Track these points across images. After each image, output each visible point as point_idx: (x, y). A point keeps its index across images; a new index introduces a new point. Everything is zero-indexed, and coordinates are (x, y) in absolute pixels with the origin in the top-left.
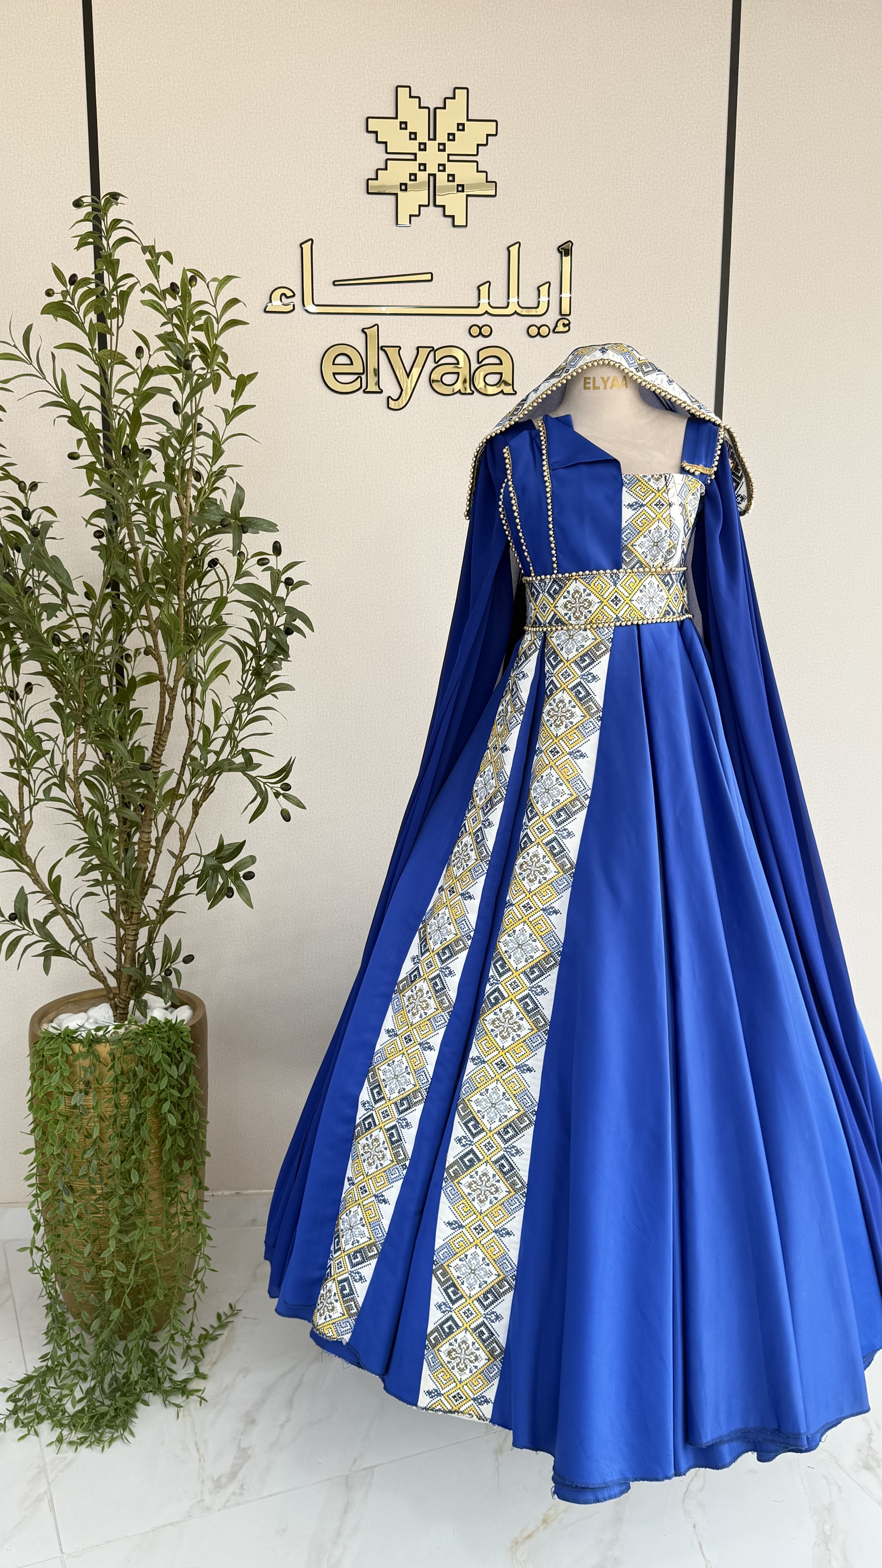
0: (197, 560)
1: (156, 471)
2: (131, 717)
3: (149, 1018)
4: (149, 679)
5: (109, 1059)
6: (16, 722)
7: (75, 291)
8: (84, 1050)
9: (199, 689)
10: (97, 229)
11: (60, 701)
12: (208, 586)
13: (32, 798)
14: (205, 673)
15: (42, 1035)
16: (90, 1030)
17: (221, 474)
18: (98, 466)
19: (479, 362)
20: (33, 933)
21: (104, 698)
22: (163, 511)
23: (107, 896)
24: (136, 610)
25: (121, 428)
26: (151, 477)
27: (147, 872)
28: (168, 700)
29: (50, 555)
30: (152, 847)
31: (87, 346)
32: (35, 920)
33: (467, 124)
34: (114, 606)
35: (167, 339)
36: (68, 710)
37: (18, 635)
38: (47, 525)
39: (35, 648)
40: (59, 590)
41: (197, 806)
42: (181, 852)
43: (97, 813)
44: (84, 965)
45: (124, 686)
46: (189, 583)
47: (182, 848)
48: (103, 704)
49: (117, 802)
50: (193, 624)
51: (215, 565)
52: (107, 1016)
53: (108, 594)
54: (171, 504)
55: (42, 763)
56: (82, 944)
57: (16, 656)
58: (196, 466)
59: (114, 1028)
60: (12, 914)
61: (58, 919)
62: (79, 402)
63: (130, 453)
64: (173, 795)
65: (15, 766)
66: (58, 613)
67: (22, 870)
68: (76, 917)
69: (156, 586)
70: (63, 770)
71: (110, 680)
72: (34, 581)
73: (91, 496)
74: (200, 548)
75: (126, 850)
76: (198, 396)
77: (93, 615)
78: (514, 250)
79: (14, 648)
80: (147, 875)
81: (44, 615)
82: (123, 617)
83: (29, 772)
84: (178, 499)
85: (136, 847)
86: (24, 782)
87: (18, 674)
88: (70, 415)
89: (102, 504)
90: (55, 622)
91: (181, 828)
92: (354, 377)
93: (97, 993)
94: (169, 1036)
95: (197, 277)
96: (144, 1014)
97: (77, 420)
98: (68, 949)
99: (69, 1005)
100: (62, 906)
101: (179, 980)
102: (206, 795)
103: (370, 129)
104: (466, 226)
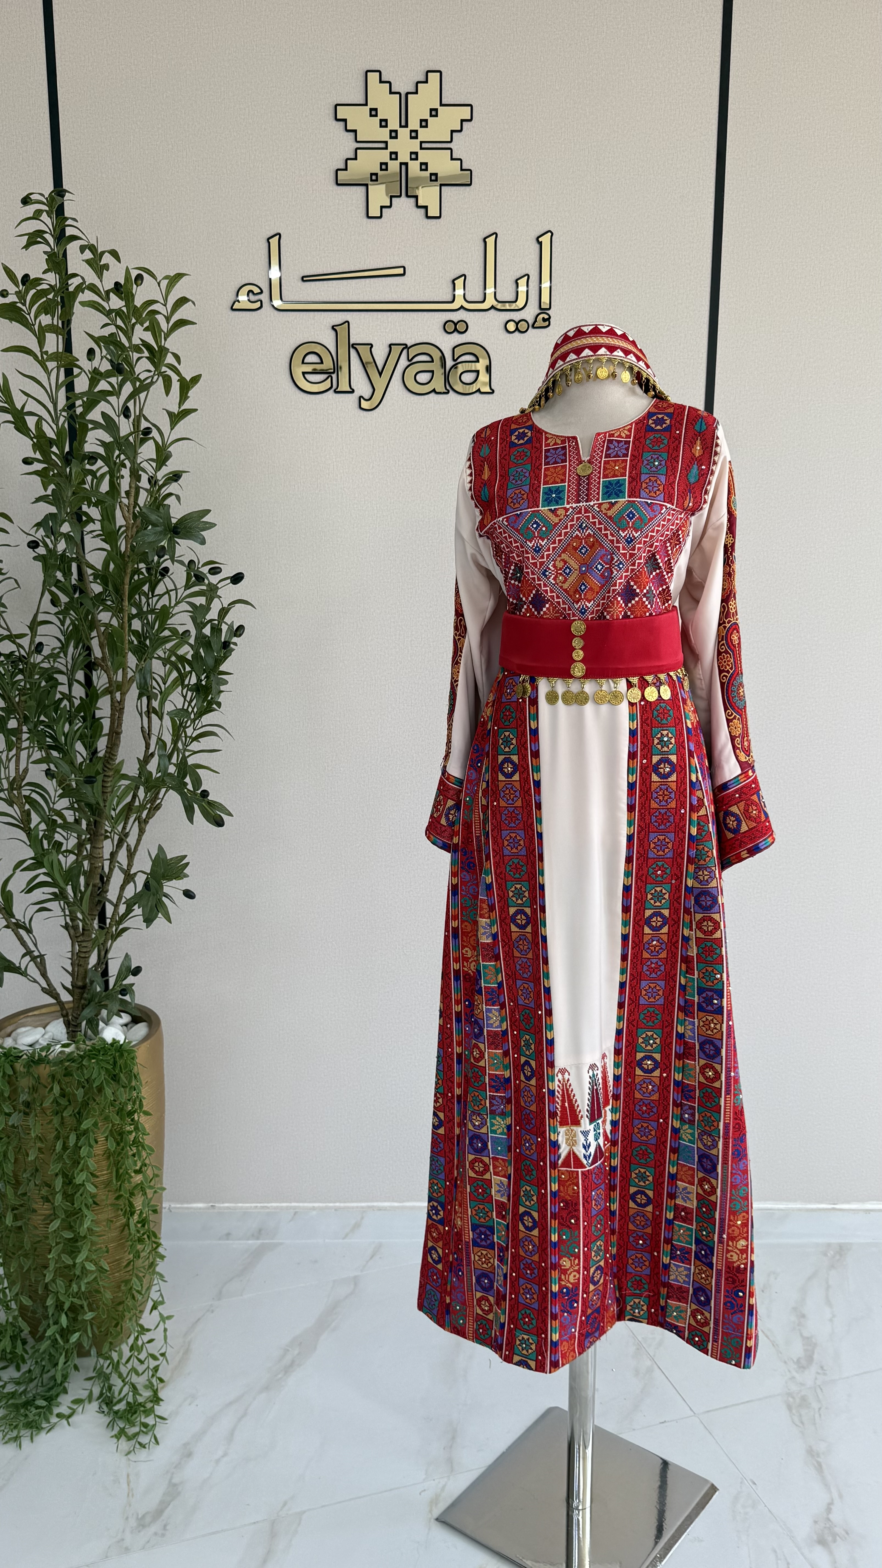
3: (98, 1039)
5: (49, 1081)
7: (27, 292)
8: (24, 1070)
12: (161, 596)
14: (165, 684)
16: (36, 1049)
17: (172, 479)
19: (454, 360)
23: (63, 910)
28: (116, 713)
30: (107, 862)
31: (36, 348)
33: (441, 110)
41: (143, 825)
42: (129, 869)
44: (35, 981)
52: (59, 1034)
56: (33, 959)
59: (63, 1047)
62: (23, 408)
64: (128, 809)
68: (29, 931)
78: (491, 241)
88: (13, 421)
89: (46, 512)
92: (324, 377)
93: (53, 1009)
94: (114, 1058)
95: (145, 275)
96: (96, 1032)
97: (20, 426)
98: (18, 965)
99: (29, 1019)
100: (14, 921)
101: (133, 998)
102: (152, 812)
103: (338, 117)
104: (439, 217)
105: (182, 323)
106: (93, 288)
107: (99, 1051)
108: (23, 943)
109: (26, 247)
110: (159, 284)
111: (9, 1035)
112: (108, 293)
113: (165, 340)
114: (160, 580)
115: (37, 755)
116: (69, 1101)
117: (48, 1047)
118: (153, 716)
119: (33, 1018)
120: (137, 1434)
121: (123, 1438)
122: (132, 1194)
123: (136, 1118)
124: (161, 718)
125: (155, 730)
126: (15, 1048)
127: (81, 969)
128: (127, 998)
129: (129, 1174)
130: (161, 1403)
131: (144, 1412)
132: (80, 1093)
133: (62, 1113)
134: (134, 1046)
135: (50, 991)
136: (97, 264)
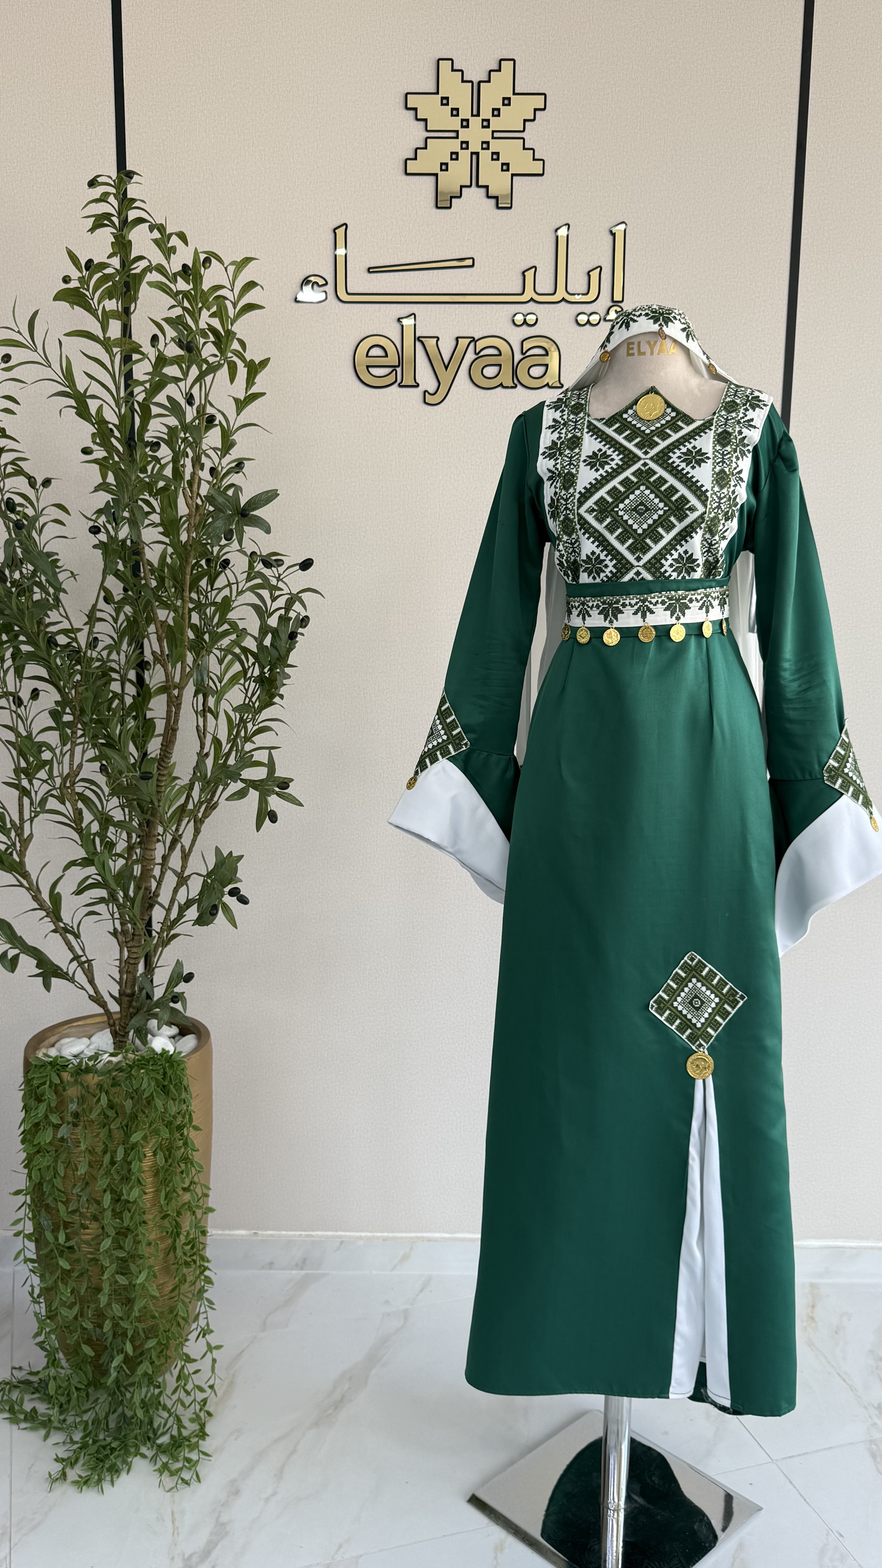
2: (147, 726)
3: (147, 1048)
5: (97, 1090)
6: (18, 729)
7: (90, 277)
8: (74, 1080)
12: (220, 590)
13: (33, 809)
14: (220, 682)
15: (35, 1063)
19: (523, 353)
23: (112, 915)
28: (174, 710)
30: (158, 865)
31: (99, 333)
33: (514, 99)
37: (22, 637)
41: (198, 824)
42: (183, 871)
44: (83, 988)
51: (227, 566)
52: (105, 1043)
59: (110, 1057)
61: (56, 938)
62: (85, 392)
64: (182, 811)
65: (18, 776)
67: (21, 885)
68: (77, 936)
73: (101, 492)
78: (563, 232)
83: (31, 783)
86: (24, 792)
87: (21, 678)
88: (77, 405)
89: (107, 500)
91: (182, 846)
92: (388, 370)
93: (98, 1019)
94: (164, 1069)
95: (212, 259)
96: (145, 1042)
97: (82, 412)
98: (65, 970)
99: (73, 1030)
100: (62, 925)
101: (185, 1007)
102: (209, 811)
103: (408, 106)
104: (510, 208)
105: (250, 307)
106: (160, 269)
107: (149, 1062)
108: (71, 948)
109: (92, 230)
110: (226, 269)
111: (53, 1046)
112: (175, 275)
113: (232, 325)
114: (221, 572)
115: (91, 753)
116: (117, 1113)
117: (95, 1057)
118: (209, 715)
119: (77, 1029)
120: (181, 1469)
121: (166, 1473)
122: (179, 1213)
123: (186, 1133)
124: (216, 717)
125: (210, 728)
126: (61, 1057)
127: (130, 976)
128: (178, 1006)
129: (177, 1193)
130: (207, 1437)
131: (188, 1446)
132: (128, 1104)
133: (110, 1125)
134: (183, 1057)
135: (97, 999)
136: (166, 246)
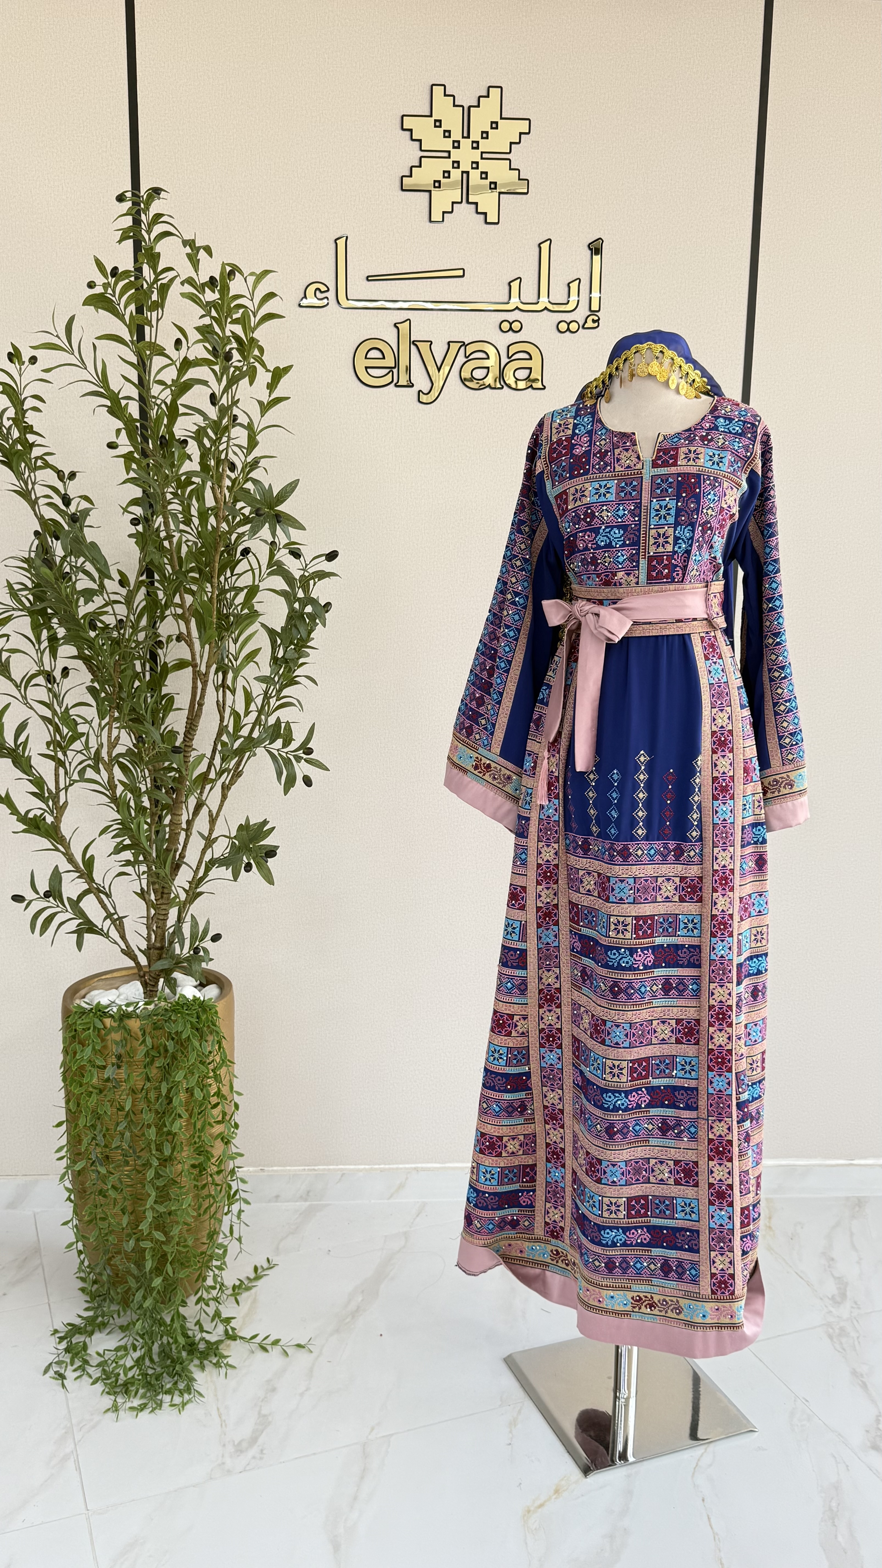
0: (230, 549)
1: (191, 460)
2: (163, 702)
3: (178, 996)
4: (181, 665)
5: (140, 1034)
6: (53, 705)
7: (116, 284)
8: (115, 1024)
9: (230, 675)
10: (137, 222)
11: (96, 685)
12: (240, 575)
13: (68, 780)
14: (236, 660)
15: (75, 1010)
16: (121, 1006)
17: (255, 464)
18: (136, 455)
19: (509, 357)
20: (67, 911)
21: (137, 684)
22: (198, 500)
23: (139, 876)
24: (170, 598)
25: (159, 418)
26: (188, 466)
27: (178, 853)
28: (200, 685)
29: (88, 541)
30: (183, 829)
31: (127, 337)
32: (68, 898)
33: (501, 123)
34: (148, 594)
35: (205, 332)
36: (103, 695)
37: (55, 620)
38: (86, 513)
39: (72, 633)
40: (96, 575)
41: (225, 788)
42: (210, 834)
43: (129, 795)
44: (116, 943)
45: (156, 673)
46: (222, 571)
47: (211, 831)
48: (136, 689)
49: (149, 786)
50: (225, 612)
51: (248, 554)
52: (137, 993)
53: (142, 582)
54: (206, 495)
55: (78, 745)
56: (113, 922)
57: (53, 640)
58: (231, 456)
59: (144, 1004)
60: (47, 891)
61: (91, 897)
62: (119, 392)
63: (167, 443)
64: (204, 779)
65: (52, 748)
66: (95, 598)
67: (57, 850)
68: (108, 896)
69: (191, 574)
70: (98, 752)
71: (143, 666)
72: (71, 569)
73: (129, 485)
74: (234, 537)
75: (157, 832)
76: (234, 388)
77: (129, 601)
78: (545, 247)
79: (52, 632)
80: (177, 857)
81: (82, 601)
82: (156, 605)
83: (65, 755)
84: (212, 488)
85: (167, 829)
86: (60, 763)
87: (55, 658)
88: (109, 404)
89: (138, 493)
90: (91, 607)
91: (210, 811)
92: (385, 371)
93: (124, 973)
94: (198, 1012)
95: (235, 271)
96: (175, 990)
97: (115, 410)
98: (100, 927)
99: (102, 983)
100: (95, 885)
102: (236, 777)
103: (405, 127)
104: (498, 223)
105: (270, 316)
106: (188, 281)
108: (104, 907)
109: (119, 243)
110: (247, 280)
112: (203, 286)
113: (254, 334)
114: (242, 558)
117: (131, 1005)
119: (105, 982)
124: (233, 693)
126: (100, 1005)
127: (160, 931)
134: (211, 1004)
136: (194, 259)
